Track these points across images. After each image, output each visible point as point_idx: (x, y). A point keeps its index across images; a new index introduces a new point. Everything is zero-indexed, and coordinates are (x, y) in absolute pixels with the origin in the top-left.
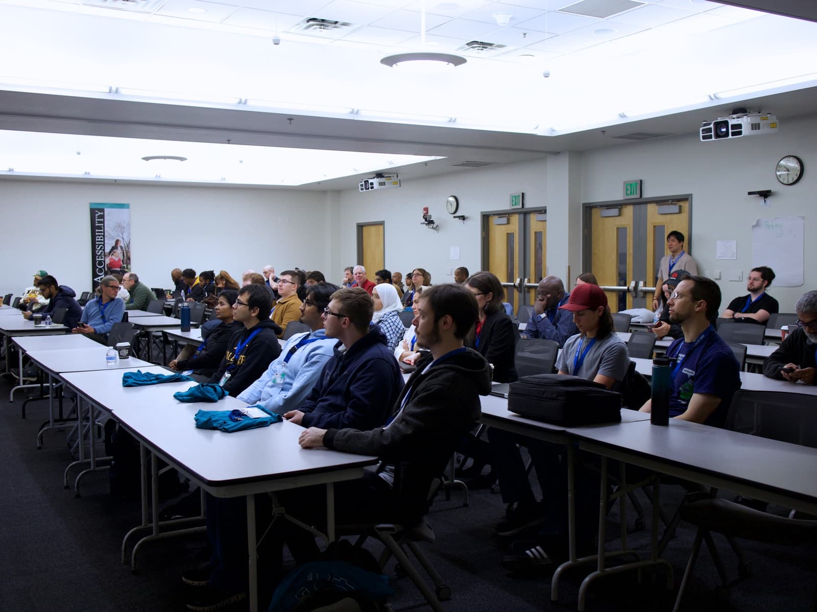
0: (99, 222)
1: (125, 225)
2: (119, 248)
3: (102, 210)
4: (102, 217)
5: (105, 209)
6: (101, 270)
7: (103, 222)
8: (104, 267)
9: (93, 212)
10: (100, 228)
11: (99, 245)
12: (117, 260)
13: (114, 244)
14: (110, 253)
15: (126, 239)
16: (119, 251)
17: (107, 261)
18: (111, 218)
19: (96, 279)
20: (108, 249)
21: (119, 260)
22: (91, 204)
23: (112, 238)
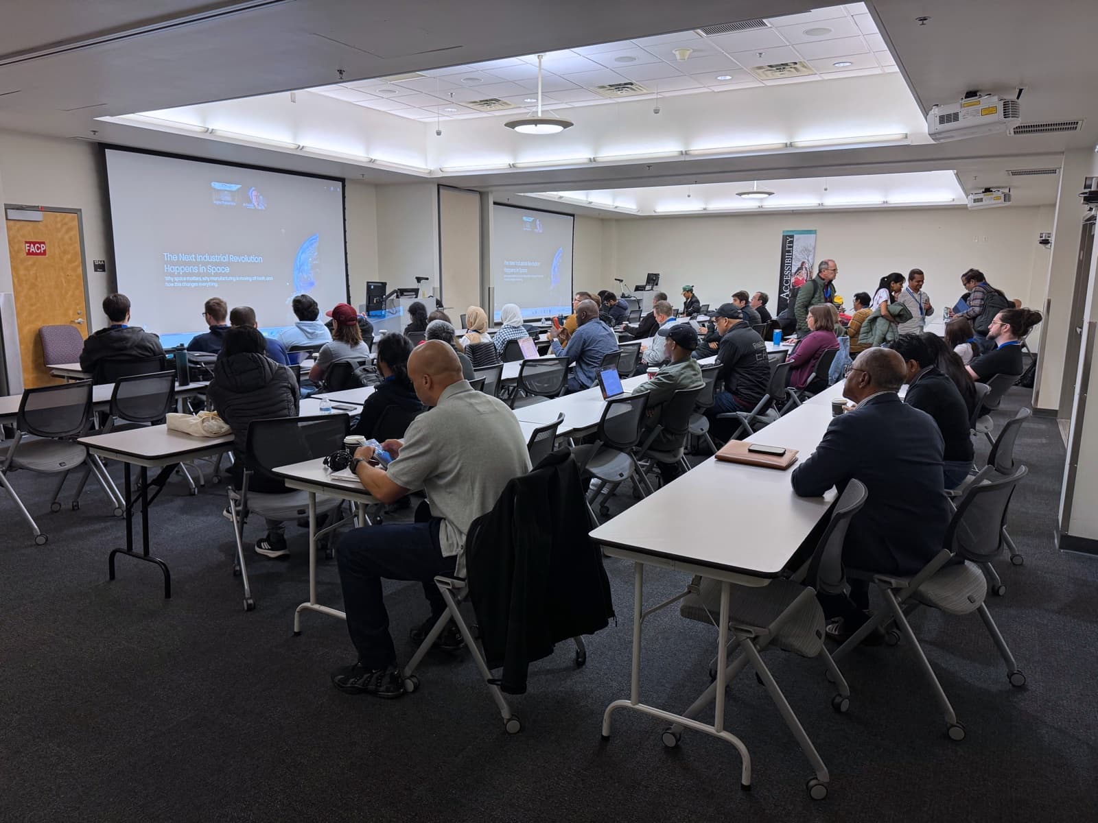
0: (789, 247)
1: (811, 249)
2: (804, 269)
3: (792, 237)
4: (792, 242)
5: (795, 236)
6: (787, 288)
7: (792, 247)
8: (789, 285)
9: (785, 238)
10: (789, 252)
11: (787, 266)
12: (801, 279)
13: (800, 266)
14: (796, 273)
15: (811, 261)
16: (804, 271)
17: (793, 280)
18: (799, 243)
19: (782, 295)
20: (794, 270)
21: (803, 279)
22: (784, 232)
23: (799, 260)
